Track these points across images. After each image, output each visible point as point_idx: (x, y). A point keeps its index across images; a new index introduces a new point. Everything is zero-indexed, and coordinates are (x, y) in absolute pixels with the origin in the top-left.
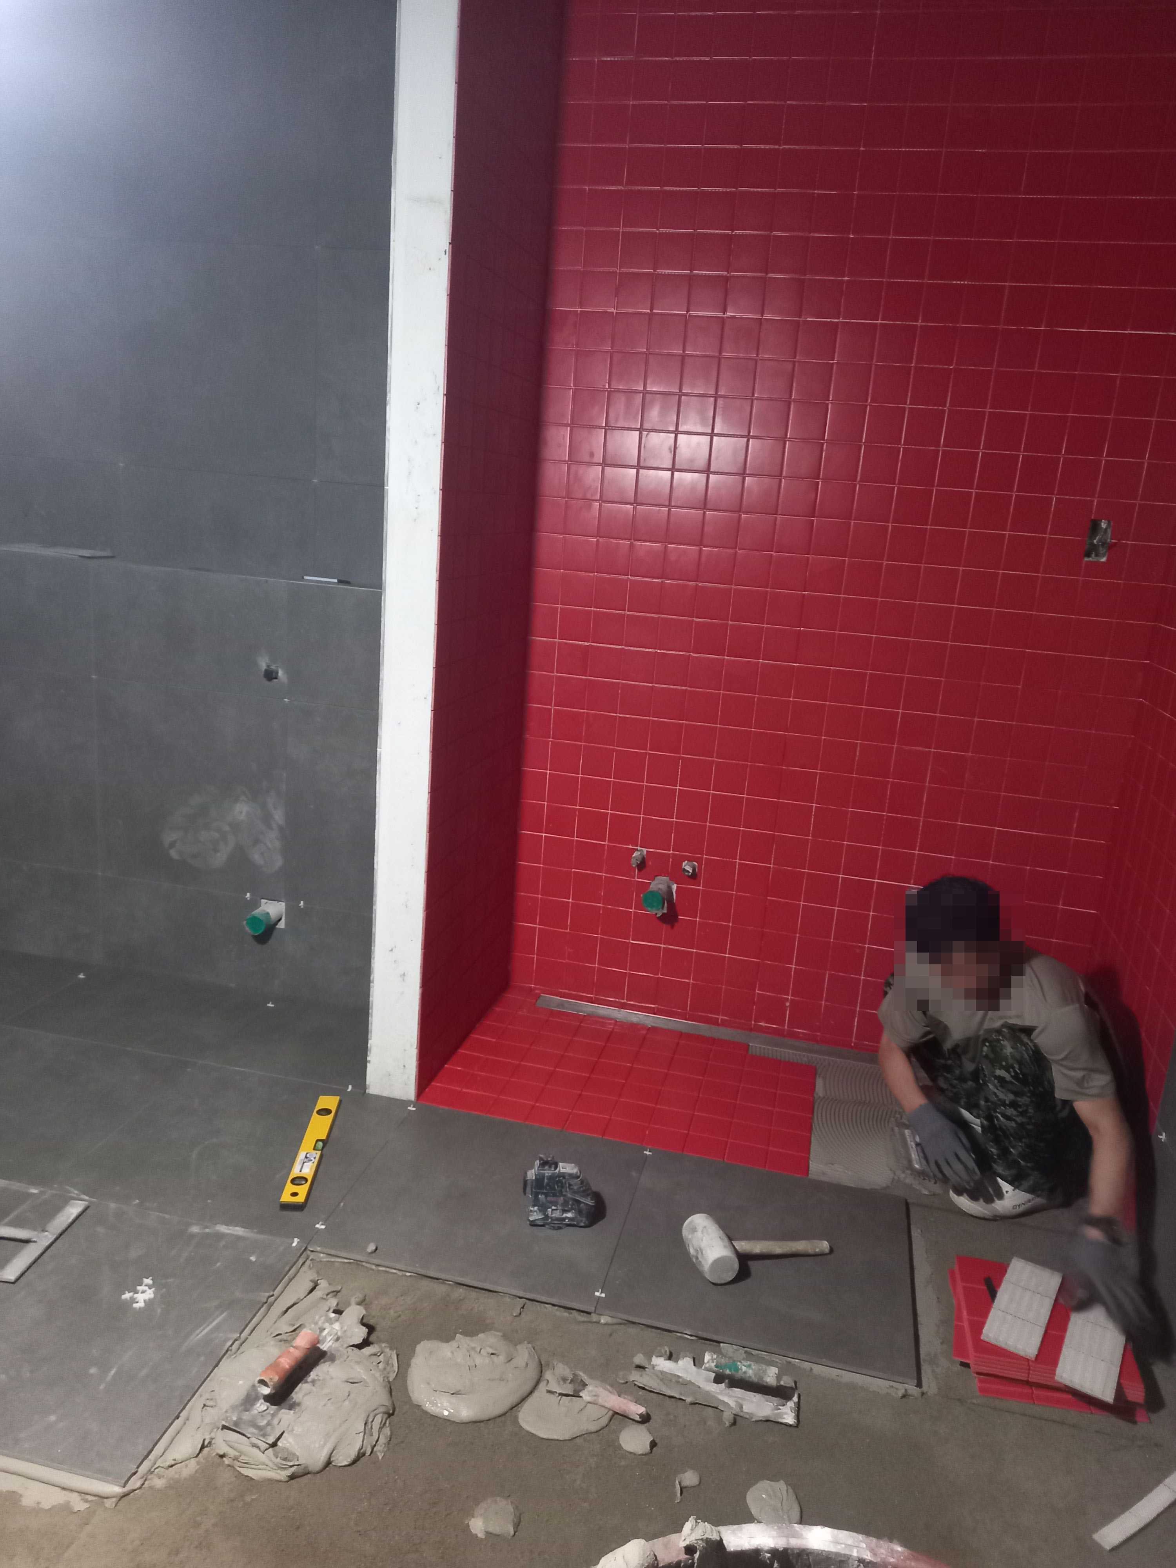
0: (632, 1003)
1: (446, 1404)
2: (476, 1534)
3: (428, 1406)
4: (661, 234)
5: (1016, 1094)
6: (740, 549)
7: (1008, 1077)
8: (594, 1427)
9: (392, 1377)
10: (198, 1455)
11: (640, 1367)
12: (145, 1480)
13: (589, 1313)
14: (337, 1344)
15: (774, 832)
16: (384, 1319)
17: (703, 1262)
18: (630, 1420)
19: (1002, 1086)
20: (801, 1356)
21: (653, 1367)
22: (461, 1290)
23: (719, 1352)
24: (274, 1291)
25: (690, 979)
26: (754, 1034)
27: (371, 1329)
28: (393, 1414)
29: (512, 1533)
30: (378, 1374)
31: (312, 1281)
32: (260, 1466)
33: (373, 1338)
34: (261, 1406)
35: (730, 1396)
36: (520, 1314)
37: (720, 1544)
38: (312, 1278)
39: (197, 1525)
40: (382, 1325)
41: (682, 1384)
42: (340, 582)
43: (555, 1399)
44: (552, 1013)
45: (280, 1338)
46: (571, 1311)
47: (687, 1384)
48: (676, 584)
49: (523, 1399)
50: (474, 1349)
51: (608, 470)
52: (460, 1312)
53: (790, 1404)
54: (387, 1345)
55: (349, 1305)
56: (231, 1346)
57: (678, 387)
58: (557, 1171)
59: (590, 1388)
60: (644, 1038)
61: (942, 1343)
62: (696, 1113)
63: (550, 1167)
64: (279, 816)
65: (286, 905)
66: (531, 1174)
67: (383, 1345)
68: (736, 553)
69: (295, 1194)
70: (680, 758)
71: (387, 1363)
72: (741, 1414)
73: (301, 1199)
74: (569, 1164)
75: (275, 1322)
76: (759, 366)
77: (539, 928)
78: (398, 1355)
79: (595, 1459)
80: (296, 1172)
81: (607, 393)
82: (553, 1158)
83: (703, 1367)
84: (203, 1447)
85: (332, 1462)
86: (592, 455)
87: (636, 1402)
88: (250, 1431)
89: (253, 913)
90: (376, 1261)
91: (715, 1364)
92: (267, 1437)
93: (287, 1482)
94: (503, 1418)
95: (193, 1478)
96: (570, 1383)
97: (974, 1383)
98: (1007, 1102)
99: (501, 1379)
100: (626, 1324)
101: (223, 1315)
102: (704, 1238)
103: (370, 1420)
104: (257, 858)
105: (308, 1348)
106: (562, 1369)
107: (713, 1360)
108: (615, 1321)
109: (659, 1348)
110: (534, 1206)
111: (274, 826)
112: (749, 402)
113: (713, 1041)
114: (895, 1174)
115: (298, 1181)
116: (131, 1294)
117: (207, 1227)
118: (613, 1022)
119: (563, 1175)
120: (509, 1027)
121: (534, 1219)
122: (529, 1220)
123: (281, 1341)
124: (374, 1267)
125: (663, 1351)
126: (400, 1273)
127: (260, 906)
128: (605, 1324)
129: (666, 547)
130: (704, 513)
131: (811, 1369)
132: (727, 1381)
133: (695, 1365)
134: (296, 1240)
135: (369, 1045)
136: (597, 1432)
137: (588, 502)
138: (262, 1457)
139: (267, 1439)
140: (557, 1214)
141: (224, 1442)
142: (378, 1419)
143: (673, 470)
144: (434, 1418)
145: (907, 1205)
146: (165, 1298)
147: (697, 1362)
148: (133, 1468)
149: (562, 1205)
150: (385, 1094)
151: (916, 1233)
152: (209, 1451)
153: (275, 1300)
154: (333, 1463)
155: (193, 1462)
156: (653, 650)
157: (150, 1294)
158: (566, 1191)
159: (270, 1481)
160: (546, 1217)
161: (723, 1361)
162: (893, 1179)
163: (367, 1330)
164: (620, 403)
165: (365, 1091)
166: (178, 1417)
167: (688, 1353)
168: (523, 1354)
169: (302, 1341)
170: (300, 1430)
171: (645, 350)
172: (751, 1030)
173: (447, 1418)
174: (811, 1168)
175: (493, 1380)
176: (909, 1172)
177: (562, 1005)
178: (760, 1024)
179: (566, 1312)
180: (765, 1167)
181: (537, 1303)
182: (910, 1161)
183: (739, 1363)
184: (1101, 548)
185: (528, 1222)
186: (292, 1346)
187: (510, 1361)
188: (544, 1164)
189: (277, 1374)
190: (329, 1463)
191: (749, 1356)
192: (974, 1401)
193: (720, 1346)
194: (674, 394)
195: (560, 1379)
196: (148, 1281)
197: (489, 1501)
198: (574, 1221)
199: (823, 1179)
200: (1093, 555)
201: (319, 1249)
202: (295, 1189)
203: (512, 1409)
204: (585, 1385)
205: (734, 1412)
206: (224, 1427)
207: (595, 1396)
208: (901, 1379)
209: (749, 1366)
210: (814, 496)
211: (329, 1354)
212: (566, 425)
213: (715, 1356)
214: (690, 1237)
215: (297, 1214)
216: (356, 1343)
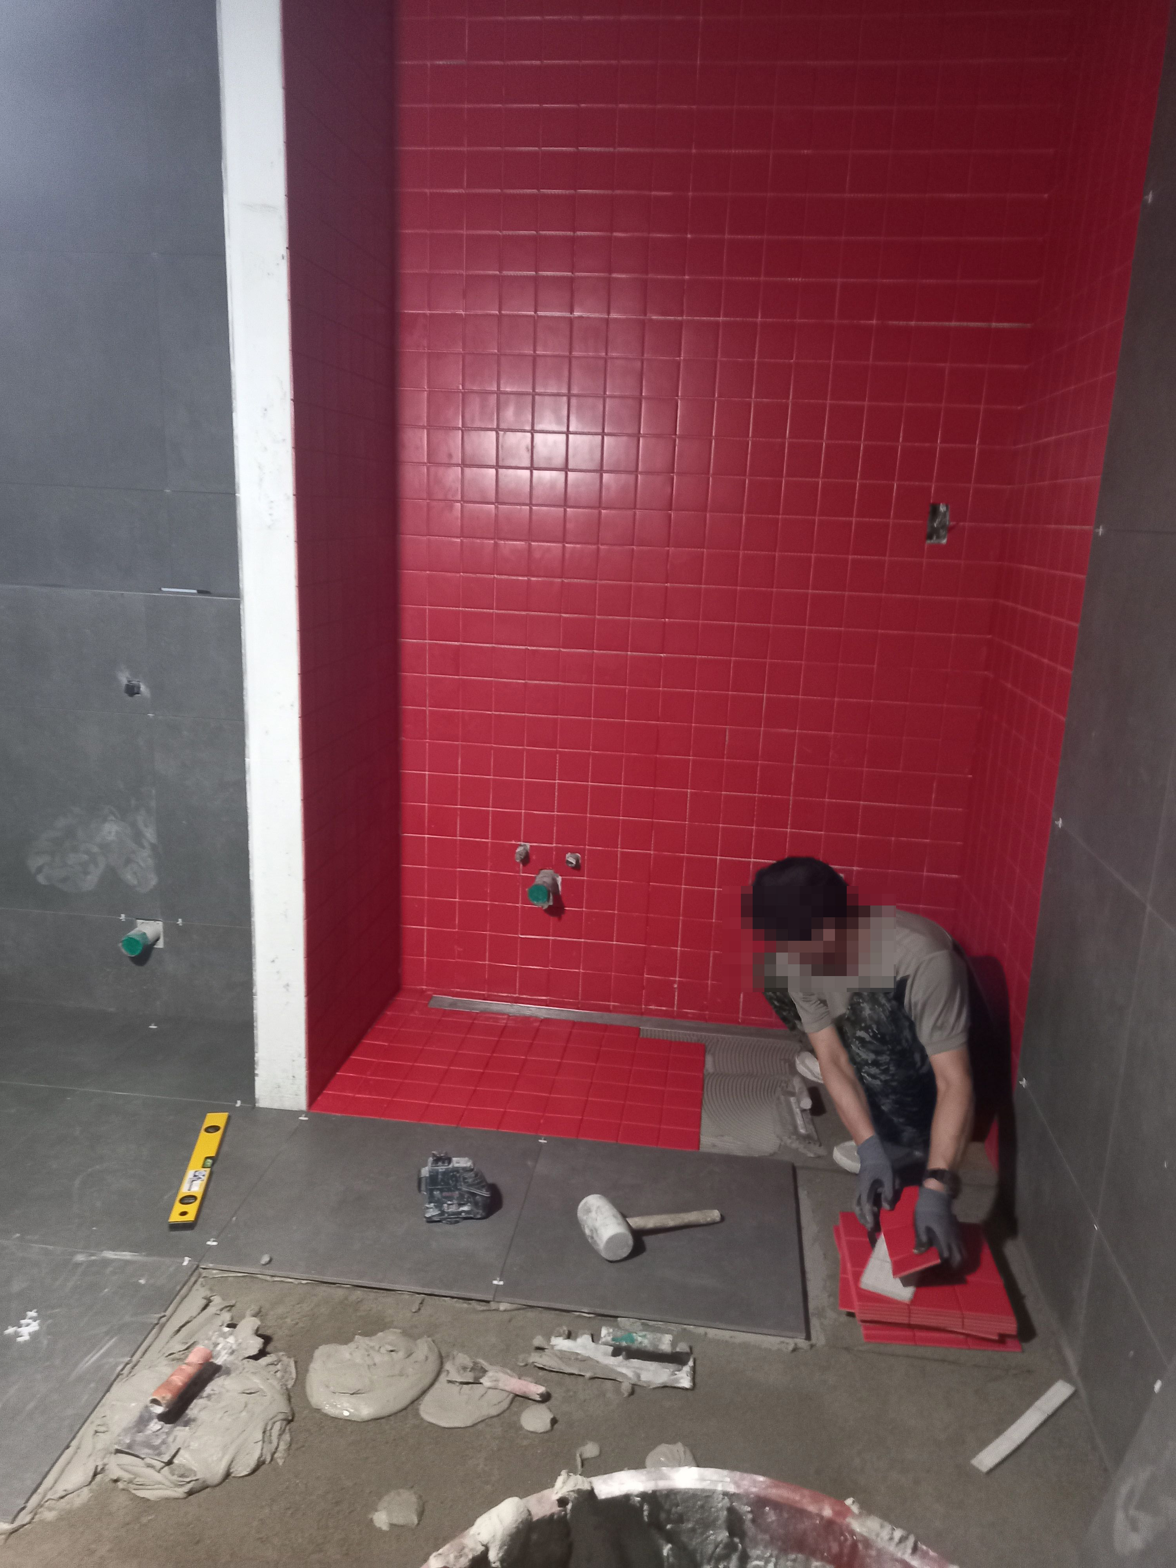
0: (525, 996)
1: (346, 1405)
2: (380, 1528)
3: (328, 1409)
4: (504, 236)
5: (877, 1053)
6: (601, 545)
7: (867, 1038)
8: (494, 1411)
9: (290, 1384)
10: (91, 1482)
11: (540, 1349)
12: (35, 1514)
13: (488, 1302)
14: (232, 1358)
15: (652, 819)
16: (281, 1328)
17: (598, 1241)
18: (530, 1401)
19: (863, 1046)
20: (695, 1322)
21: (553, 1346)
22: (359, 1293)
23: (618, 1327)
24: (165, 1311)
25: (579, 969)
26: (645, 1018)
27: (267, 1339)
28: (292, 1421)
29: (416, 1521)
30: (275, 1383)
31: (205, 1298)
32: (156, 1486)
33: (269, 1349)
34: (155, 1425)
35: (628, 1367)
36: (419, 1309)
37: (591, 1493)
38: (204, 1295)
39: (92, 1552)
40: (279, 1336)
41: (581, 1361)
42: (200, 592)
43: (455, 1388)
44: (445, 1013)
45: (175, 1358)
46: (470, 1302)
47: (585, 1360)
48: (543, 581)
49: (424, 1392)
50: (372, 1348)
51: (468, 471)
52: (358, 1314)
53: (687, 1369)
54: (284, 1353)
55: (243, 1317)
56: (122, 1370)
57: (531, 386)
58: (451, 1166)
59: (490, 1374)
60: (538, 1030)
61: (829, 1296)
62: (590, 1099)
63: (443, 1163)
64: (150, 834)
65: (164, 924)
66: (425, 1172)
67: (281, 1353)
68: (598, 549)
69: (184, 1214)
70: (557, 752)
71: (285, 1371)
72: (639, 1383)
73: (190, 1217)
74: (462, 1159)
75: (167, 1342)
76: (609, 364)
77: (428, 930)
78: (296, 1362)
79: (497, 1442)
80: (184, 1191)
81: (461, 394)
82: (446, 1153)
83: (600, 1342)
84: (95, 1474)
85: (232, 1473)
86: (450, 456)
87: (536, 1383)
88: (143, 1452)
89: (129, 934)
90: (271, 1272)
91: (612, 1337)
92: (163, 1456)
93: (185, 1498)
94: (404, 1413)
95: (85, 1507)
96: (470, 1371)
97: (860, 1331)
98: (870, 1062)
99: (401, 1374)
100: (526, 1308)
101: (114, 1340)
102: (598, 1218)
103: (269, 1428)
104: (129, 877)
105: (201, 1364)
106: (463, 1359)
107: (609, 1334)
108: (515, 1306)
109: (558, 1329)
110: (430, 1202)
111: (146, 844)
112: (601, 400)
113: (605, 1028)
114: (782, 1140)
115: (187, 1200)
116: (15, 1328)
117: (92, 1255)
118: (506, 1017)
119: (457, 1170)
120: (402, 1029)
121: (430, 1215)
122: (426, 1217)
123: (173, 1360)
124: (268, 1278)
125: (562, 1331)
126: (296, 1282)
127: (137, 927)
128: (505, 1311)
129: (530, 545)
130: (565, 511)
131: (706, 1334)
132: (624, 1353)
133: (593, 1341)
134: (187, 1259)
135: (256, 1059)
136: (498, 1415)
137: (449, 503)
138: (158, 1477)
139: (162, 1458)
140: (453, 1209)
141: (117, 1467)
142: (278, 1426)
143: (532, 468)
144: (334, 1419)
145: (794, 1169)
146: (50, 1330)
147: (595, 1338)
148: (21, 1503)
149: (458, 1199)
150: (276, 1106)
151: (803, 1194)
152: (102, 1478)
153: (168, 1320)
154: (233, 1475)
155: (86, 1490)
156: (523, 647)
157: (34, 1326)
158: (461, 1185)
159: (167, 1499)
160: (443, 1213)
161: (619, 1333)
162: (780, 1145)
163: (262, 1340)
164: (475, 404)
165: (255, 1105)
166: (68, 1447)
167: (586, 1331)
168: (423, 1348)
169: (195, 1358)
170: (196, 1445)
171: (496, 351)
172: (642, 1014)
173: (348, 1418)
174: (701, 1142)
175: (393, 1376)
176: (794, 1137)
177: (454, 1004)
178: (651, 1007)
179: (465, 1303)
180: (657, 1144)
181: (436, 1298)
182: (795, 1127)
183: (634, 1334)
184: (941, 531)
185: (425, 1219)
186: (186, 1364)
187: (409, 1356)
188: (438, 1160)
189: (170, 1391)
190: (228, 1475)
191: (646, 1327)
192: (861, 1348)
193: (617, 1321)
194: (527, 394)
195: (460, 1368)
196: (33, 1314)
197: (392, 1494)
198: (471, 1214)
199: (714, 1151)
200: (935, 538)
201: (211, 1265)
202: (184, 1208)
203: (413, 1402)
204: (484, 1371)
205: (633, 1383)
206: (118, 1451)
207: (495, 1381)
208: (791, 1334)
209: (644, 1336)
210: (669, 490)
211: (223, 1368)
212: (423, 427)
213: (611, 1330)
214: (585, 1218)
215: (188, 1233)
216: (251, 1355)
